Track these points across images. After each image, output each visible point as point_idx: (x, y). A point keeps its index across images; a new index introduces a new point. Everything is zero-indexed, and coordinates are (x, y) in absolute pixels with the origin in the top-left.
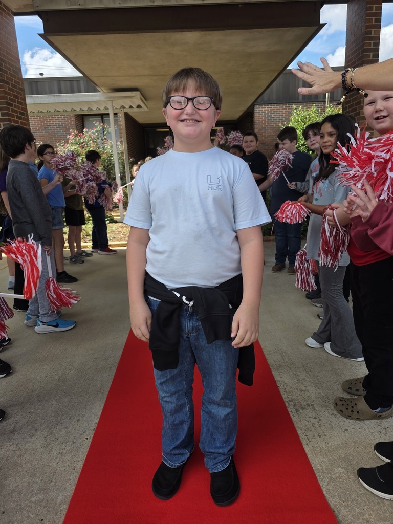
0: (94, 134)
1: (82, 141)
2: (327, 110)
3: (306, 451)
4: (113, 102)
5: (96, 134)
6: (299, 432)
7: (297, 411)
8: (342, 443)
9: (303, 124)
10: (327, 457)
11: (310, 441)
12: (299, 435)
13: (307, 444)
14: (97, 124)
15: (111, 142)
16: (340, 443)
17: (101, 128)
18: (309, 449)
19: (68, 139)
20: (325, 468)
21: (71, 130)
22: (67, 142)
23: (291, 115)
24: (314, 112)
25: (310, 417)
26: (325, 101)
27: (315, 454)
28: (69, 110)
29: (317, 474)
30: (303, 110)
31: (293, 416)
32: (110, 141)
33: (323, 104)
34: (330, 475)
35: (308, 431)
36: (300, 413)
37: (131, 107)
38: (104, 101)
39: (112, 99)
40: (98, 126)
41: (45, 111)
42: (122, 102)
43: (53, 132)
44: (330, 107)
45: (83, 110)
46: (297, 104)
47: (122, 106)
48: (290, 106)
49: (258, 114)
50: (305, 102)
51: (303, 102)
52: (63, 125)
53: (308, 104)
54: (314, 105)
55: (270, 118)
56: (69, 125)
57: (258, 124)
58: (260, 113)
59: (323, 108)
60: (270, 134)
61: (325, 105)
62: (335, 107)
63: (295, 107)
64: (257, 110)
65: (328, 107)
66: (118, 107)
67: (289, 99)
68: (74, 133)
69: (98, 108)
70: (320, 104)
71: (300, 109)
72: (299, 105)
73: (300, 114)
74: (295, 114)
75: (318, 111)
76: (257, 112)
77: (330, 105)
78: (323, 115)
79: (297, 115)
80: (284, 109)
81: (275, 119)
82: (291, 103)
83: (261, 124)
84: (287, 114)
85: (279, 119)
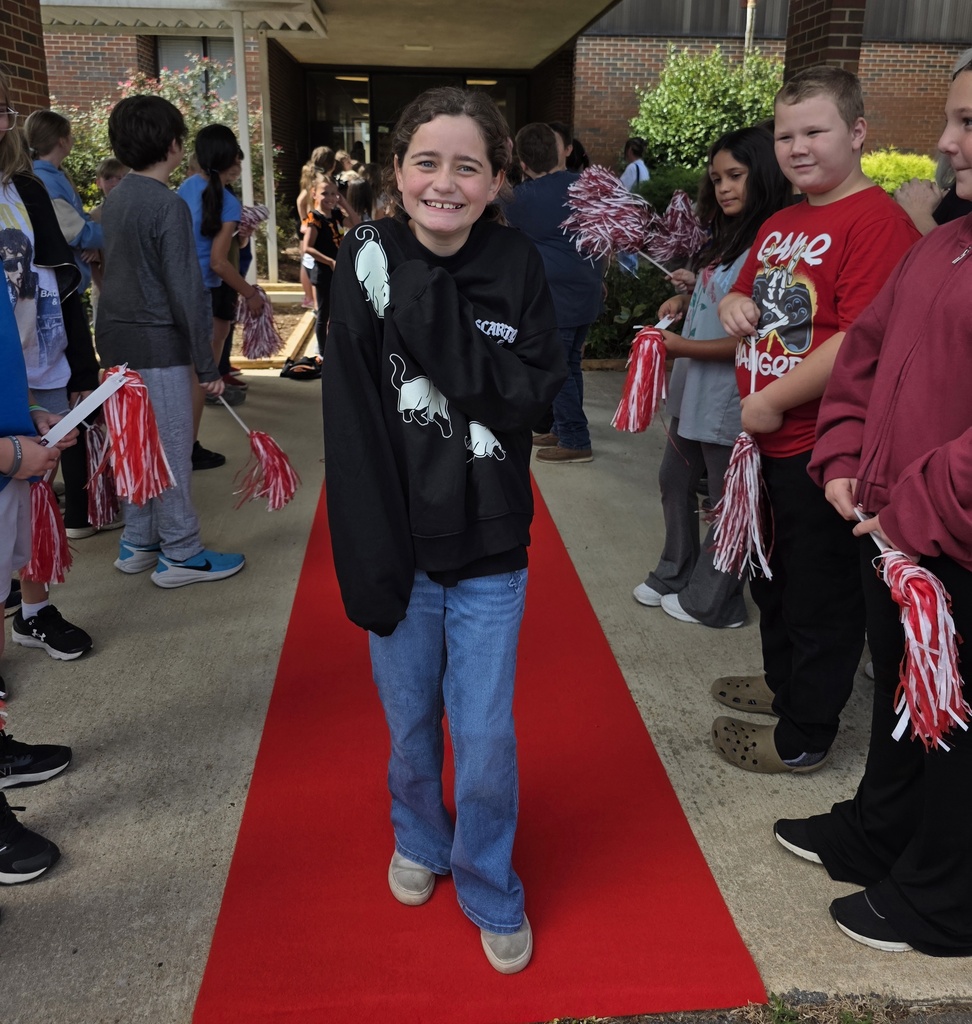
0: (186, 82)
2: (747, 60)
3: (695, 833)
4: (245, 14)
5: (191, 83)
6: (681, 795)
7: (676, 752)
8: (766, 817)
9: (691, 90)
10: (737, 844)
11: (701, 813)
12: (681, 801)
13: (697, 819)
14: (195, 58)
15: (226, 105)
16: (762, 816)
17: (204, 68)
18: (700, 828)
19: (120, 92)
20: (731, 864)
21: (130, 71)
23: (663, 65)
24: (718, 63)
25: (702, 766)
26: (744, 38)
27: (714, 838)
28: (130, 23)
29: (716, 876)
30: (692, 57)
31: (668, 762)
32: (224, 103)
33: (738, 45)
34: (741, 878)
35: (698, 793)
36: (683, 757)
37: (285, 27)
38: (221, 11)
39: (242, 8)
40: (196, 64)
41: (69, 22)
42: (262, 15)
43: (78, 68)
44: (754, 52)
45: (165, 26)
46: (677, 41)
47: (261, 24)
48: (661, 44)
49: (586, 59)
50: (697, 37)
51: (692, 37)
52: (104, 54)
53: (704, 42)
54: (718, 46)
55: (613, 69)
56: (120, 54)
57: (583, 83)
58: (590, 56)
59: (737, 54)
60: (611, 107)
61: (742, 48)
62: (767, 53)
63: (673, 47)
64: (583, 48)
65: (750, 51)
66: (255, 25)
67: (659, 27)
68: (133, 78)
69: (201, 23)
70: (730, 42)
71: (685, 53)
72: (682, 44)
73: (684, 65)
74: (672, 65)
75: (727, 61)
76: (582, 54)
77: (753, 48)
78: (738, 70)
79: (677, 68)
80: (647, 50)
81: (625, 74)
82: (665, 37)
83: (592, 83)
84: (653, 62)
85: (634, 74)
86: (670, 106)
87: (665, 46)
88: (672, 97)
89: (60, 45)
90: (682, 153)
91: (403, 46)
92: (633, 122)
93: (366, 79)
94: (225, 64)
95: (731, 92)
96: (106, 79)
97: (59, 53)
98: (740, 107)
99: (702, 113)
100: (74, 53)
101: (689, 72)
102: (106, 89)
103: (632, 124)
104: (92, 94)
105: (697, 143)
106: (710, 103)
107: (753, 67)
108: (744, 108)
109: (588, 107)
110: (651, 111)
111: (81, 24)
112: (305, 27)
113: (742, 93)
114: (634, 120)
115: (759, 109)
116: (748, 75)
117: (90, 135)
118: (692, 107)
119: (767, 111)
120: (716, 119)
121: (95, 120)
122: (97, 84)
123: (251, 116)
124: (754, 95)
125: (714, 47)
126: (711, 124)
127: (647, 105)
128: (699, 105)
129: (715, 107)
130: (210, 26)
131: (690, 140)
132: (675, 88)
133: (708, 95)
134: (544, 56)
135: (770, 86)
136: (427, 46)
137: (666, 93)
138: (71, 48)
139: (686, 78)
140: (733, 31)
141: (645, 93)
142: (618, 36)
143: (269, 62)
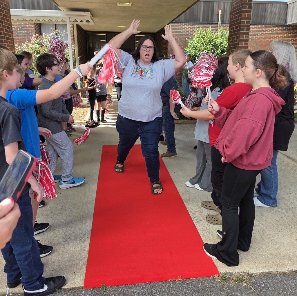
0: (51, 37)
1: (41, 41)
2: (219, 31)
6: (199, 231)
9: (203, 39)
14: (53, 30)
17: (56, 32)
19: (31, 40)
21: (33, 34)
22: (30, 41)
23: (194, 32)
24: (210, 31)
25: (204, 225)
26: (218, 24)
30: (203, 29)
31: (196, 224)
33: (216, 26)
36: (200, 223)
37: (82, 21)
38: (63, 17)
39: (69, 16)
40: (54, 32)
42: (75, 18)
44: (221, 28)
46: (198, 25)
47: (75, 20)
48: (194, 25)
50: (204, 23)
52: (24, 28)
53: (206, 25)
54: (210, 26)
55: (180, 33)
56: (29, 28)
59: (216, 29)
61: (218, 26)
62: (225, 28)
63: (197, 27)
65: (220, 28)
66: (72, 21)
67: (193, 20)
68: (35, 36)
69: (56, 20)
70: (214, 25)
71: (201, 28)
72: (200, 25)
73: (201, 32)
74: (197, 32)
75: (213, 31)
77: (221, 27)
78: (216, 33)
79: (198, 33)
80: (190, 27)
81: (183, 34)
82: (195, 23)
84: (191, 31)
85: (186, 34)
86: (196, 44)
87: (195, 26)
88: (197, 41)
91: (117, 26)
93: (105, 35)
94: (62, 31)
95: (214, 40)
96: (25, 35)
98: (217, 45)
99: (206, 46)
101: (202, 34)
103: (186, 49)
106: (208, 44)
107: (221, 33)
108: (218, 45)
110: (191, 46)
111: (19, 20)
112: (87, 21)
113: (217, 40)
114: (186, 48)
115: (222, 45)
116: (219, 35)
118: (203, 45)
119: (225, 46)
120: (210, 48)
121: (22, 48)
124: (221, 41)
126: (208, 49)
128: (205, 44)
129: (210, 45)
130: (59, 20)
132: (198, 39)
133: (208, 41)
134: (159, 29)
135: (226, 39)
136: (124, 26)
137: (195, 40)
139: (201, 36)
140: (215, 21)
141: (189, 40)
142: (181, 23)
143: (77, 31)
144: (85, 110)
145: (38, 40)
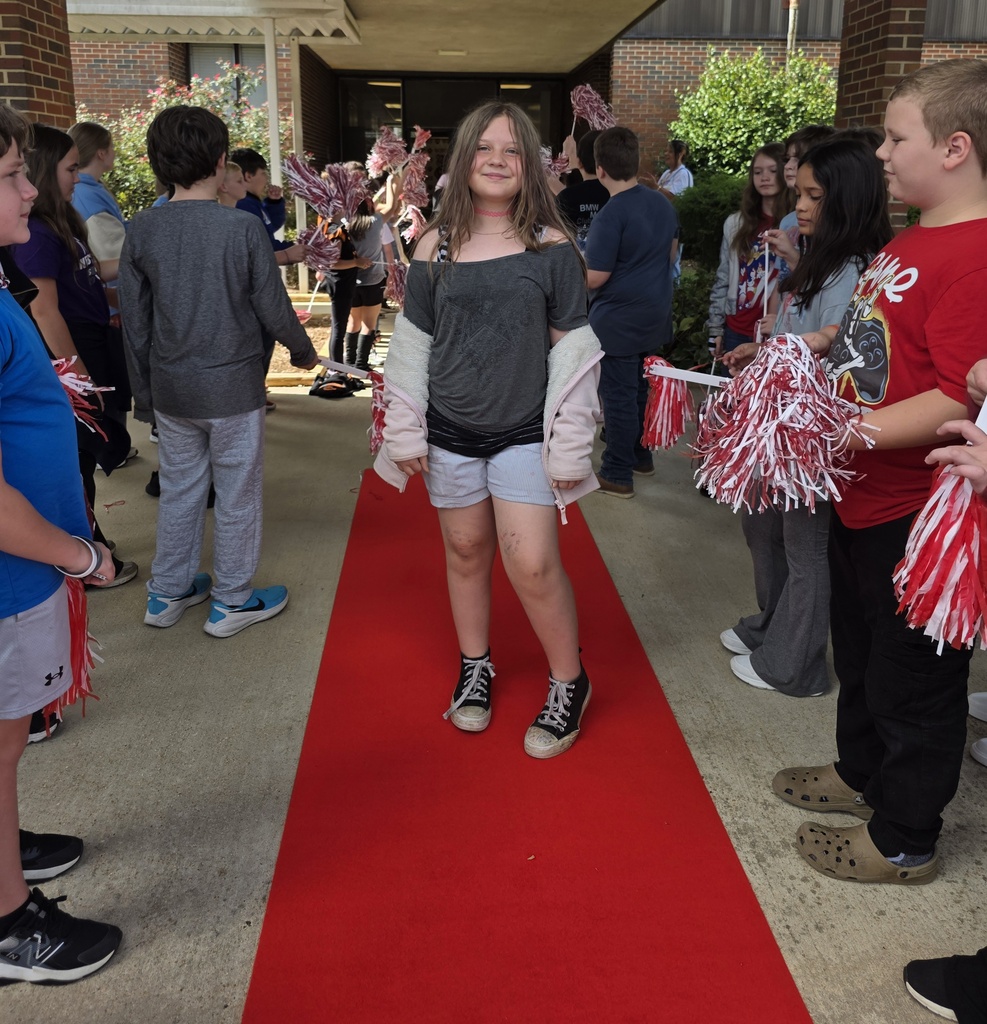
0: (217, 89)
2: (790, 62)
4: (276, 21)
5: (222, 90)
9: (732, 93)
14: (226, 65)
15: (257, 112)
17: (235, 75)
19: (151, 101)
21: (160, 78)
22: (147, 106)
23: (703, 68)
24: (760, 65)
26: (786, 40)
28: (161, 30)
30: (732, 59)
32: (255, 110)
33: (780, 47)
37: (317, 33)
38: (252, 18)
40: (228, 71)
41: (100, 30)
42: (294, 22)
43: (109, 76)
44: (797, 54)
45: (196, 33)
46: (717, 44)
47: (294, 30)
48: (701, 47)
49: (623, 62)
50: (737, 40)
51: (732, 40)
52: (136, 62)
53: (745, 44)
54: (760, 48)
55: (651, 72)
56: (151, 62)
57: (620, 86)
58: (628, 59)
59: (779, 56)
60: (650, 111)
61: (784, 49)
62: (810, 55)
63: (713, 50)
64: (621, 51)
65: (793, 53)
66: (286, 32)
67: (699, 29)
68: (163, 86)
69: (233, 30)
70: (772, 44)
71: (726, 55)
72: (722, 46)
73: (725, 68)
74: (712, 68)
75: (769, 64)
76: (619, 58)
77: (796, 50)
78: (781, 72)
79: (717, 71)
80: (686, 53)
81: (664, 77)
82: (704, 39)
83: (629, 87)
84: (692, 65)
85: (673, 78)
86: (710, 110)
87: (704, 49)
88: (712, 100)
89: (92, 53)
90: (724, 158)
91: (437, 51)
92: (673, 126)
93: (399, 85)
94: (256, 71)
95: (774, 94)
96: (137, 87)
97: (90, 61)
98: (783, 110)
99: (744, 117)
100: (106, 61)
101: (730, 75)
102: (137, 97)
103: (672, 128)
104: (123, 102)
105: (739, 147)
106: (752, 107)
107: (797, 69)
108: (788, 111)
109: (625, 111)
110: (691, 115)
111: (112, 32)
112: (337, 33)
113: (785, 96)
114: (673, 124)
115: (803, 112)
116: (791, 78)
117: (119, 143)
118: (733, 111)
119: (812, 114)
120: (759, 122)
121: (124, 128)
122: (128, 92)
123: (282, 123)
124: (798, 98)
125: (756, 49)
126: (753, 127)
127: (686, 109)
128: (741, 108)
129: (758, 110)
130: (241, 32)
131: (732, 144)
132: (715, 91)
133: (750, 98)
134: (581, 60)
135: (815, 89)
136: (461, 51)
137: (707, 96)
138: (103, 56)
139: (726, 81)
140: (775, 33)
141: (685, 96)
142: (656, 39)
143: (301, 68)
144: (315, 333)
145: (174, 101)
